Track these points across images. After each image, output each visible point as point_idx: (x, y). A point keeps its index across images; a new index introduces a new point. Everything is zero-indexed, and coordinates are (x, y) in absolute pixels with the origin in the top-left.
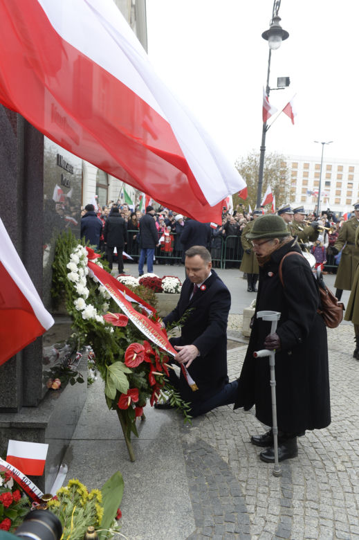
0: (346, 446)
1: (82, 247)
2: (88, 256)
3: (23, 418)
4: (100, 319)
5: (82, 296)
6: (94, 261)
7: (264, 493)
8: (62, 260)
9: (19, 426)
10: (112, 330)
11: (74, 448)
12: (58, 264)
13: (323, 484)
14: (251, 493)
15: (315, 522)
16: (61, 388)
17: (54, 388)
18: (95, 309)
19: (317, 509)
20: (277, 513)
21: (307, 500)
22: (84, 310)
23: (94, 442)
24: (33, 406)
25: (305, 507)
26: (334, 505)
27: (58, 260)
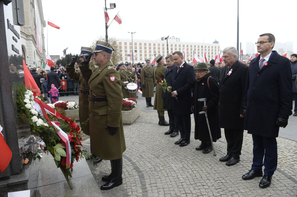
0: (162, 160)
1: (29, 91)
2: (33, 95)
3: (13, 180)
4: (46, 125)
5: (35, 115)
6: (36, 97)
7: (134, 186)
8: (21, 98)
9: (13, 185)
10: (53, 129)
11: (40, 191)
12: (19, 100)
13: (156, 177)
14: (129, 187)
15: (156, 191)
16: (29, 163)
17: (25, 163)
18: (43, 120)
19: (156, 186)
20: (141, 192)
21: (152, 184)
22: (37, 122)
23: (50, 186)
24: (18, 174)
25: (151, 187)
26: (162, 183)
27: (19, 99)
